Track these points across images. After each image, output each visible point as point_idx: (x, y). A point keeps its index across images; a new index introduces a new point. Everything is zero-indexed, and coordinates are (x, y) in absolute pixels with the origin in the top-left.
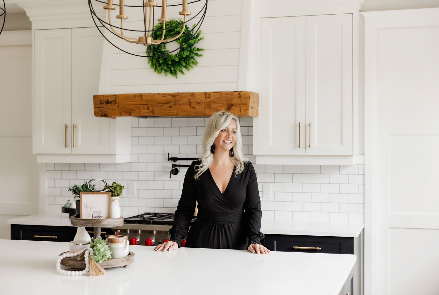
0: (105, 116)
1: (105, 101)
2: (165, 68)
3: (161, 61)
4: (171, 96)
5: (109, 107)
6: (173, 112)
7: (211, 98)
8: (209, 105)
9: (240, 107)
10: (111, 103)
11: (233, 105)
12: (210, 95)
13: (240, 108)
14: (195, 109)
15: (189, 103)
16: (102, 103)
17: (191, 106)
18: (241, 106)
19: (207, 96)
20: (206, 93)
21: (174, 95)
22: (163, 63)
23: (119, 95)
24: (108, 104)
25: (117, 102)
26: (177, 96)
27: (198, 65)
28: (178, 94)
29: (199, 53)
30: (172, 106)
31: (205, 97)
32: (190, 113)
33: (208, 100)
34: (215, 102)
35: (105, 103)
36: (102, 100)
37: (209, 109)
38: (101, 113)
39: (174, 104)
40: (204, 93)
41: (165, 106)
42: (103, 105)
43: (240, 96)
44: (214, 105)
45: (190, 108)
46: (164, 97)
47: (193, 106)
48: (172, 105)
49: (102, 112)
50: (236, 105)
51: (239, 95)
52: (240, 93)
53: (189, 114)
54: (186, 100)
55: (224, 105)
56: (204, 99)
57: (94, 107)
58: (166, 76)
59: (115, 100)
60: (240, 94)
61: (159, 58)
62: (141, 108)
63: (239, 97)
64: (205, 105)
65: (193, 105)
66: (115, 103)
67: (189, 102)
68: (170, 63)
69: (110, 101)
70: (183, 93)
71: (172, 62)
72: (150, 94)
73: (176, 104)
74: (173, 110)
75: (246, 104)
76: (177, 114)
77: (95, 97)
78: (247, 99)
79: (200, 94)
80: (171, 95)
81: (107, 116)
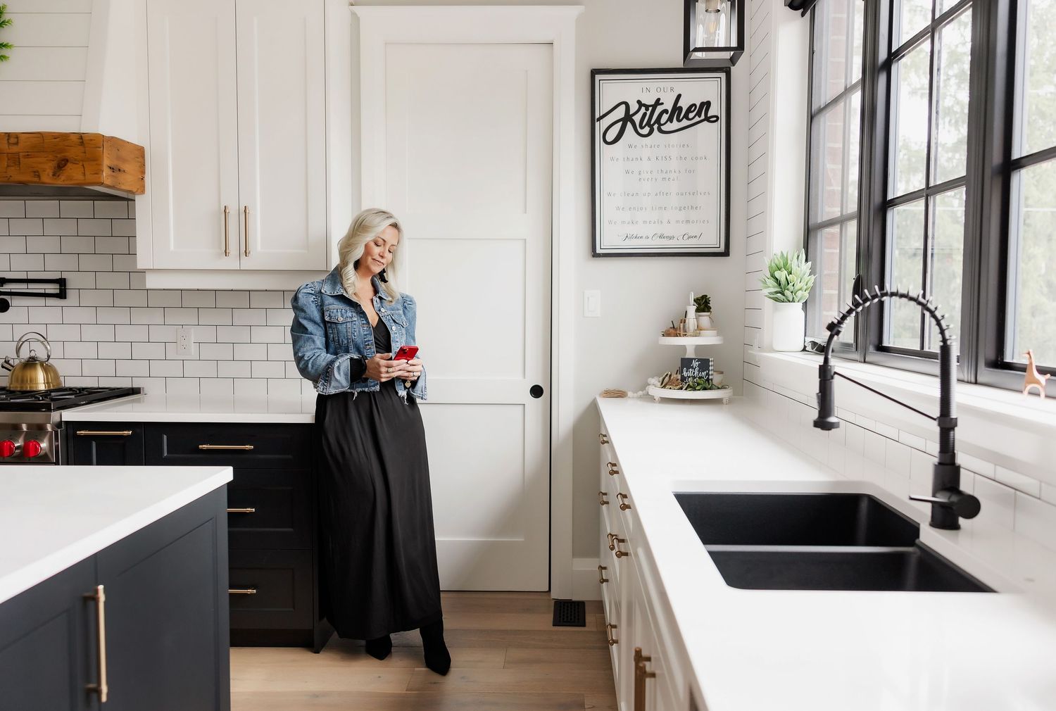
7: (20, 145)
8: (17, 160)
9: (83, 165)
11: (67, 161)
12: (17, 138)
13: (84, 168)
18: (86, 164)
19: (13, 140)
20: (8, 135)
29: (2, 52)
31: (6, 142)
33: (15, 149)
34: (29, 153)
37: (18, 168)
40: (6, 133)
43: (82, 143)
44: (27, 159)
50: (76, 160)
51: (81, 141)
52: (82, 136)
55: (49, 160)
60: (81, 138)
63: (79, 145)
64: (9, 159)
75: (96, 160)
78: (97, 149)
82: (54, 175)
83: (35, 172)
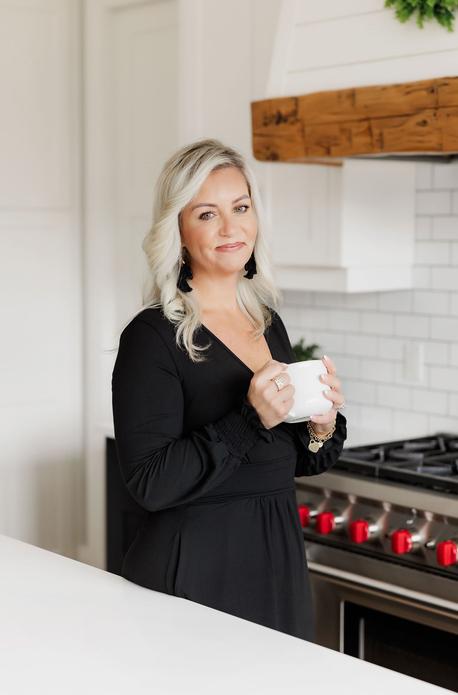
0: (274, 157)
1: (274, 116)
4: (426, 89)
5: (282, 133)
6: (431, 141)
10: (285, 120)
16: (267, 121)
23: (304, 97)
24: (280, 126)
25: (298, 117)
26: (441, 90)
28: (446, 82)
30: (429, 120)
35: (274, 122)
36: (268, 115)
38: (265, 151)
39: (433, 114)
41: (412, 123)
42: (269, 127)
46: (409, 93)
48: (428, 116)
49: (268, 149)
57: (255, 135)
58: (422, 26)
59: (295, 113)
62: (355, 130)
66: (294, 121)
69: (284, 116)
73: (438, 115)
74: (429, 133)
76: (441, 145)
77: (255, 106)
80: (426, 86)
81: (278, 160)
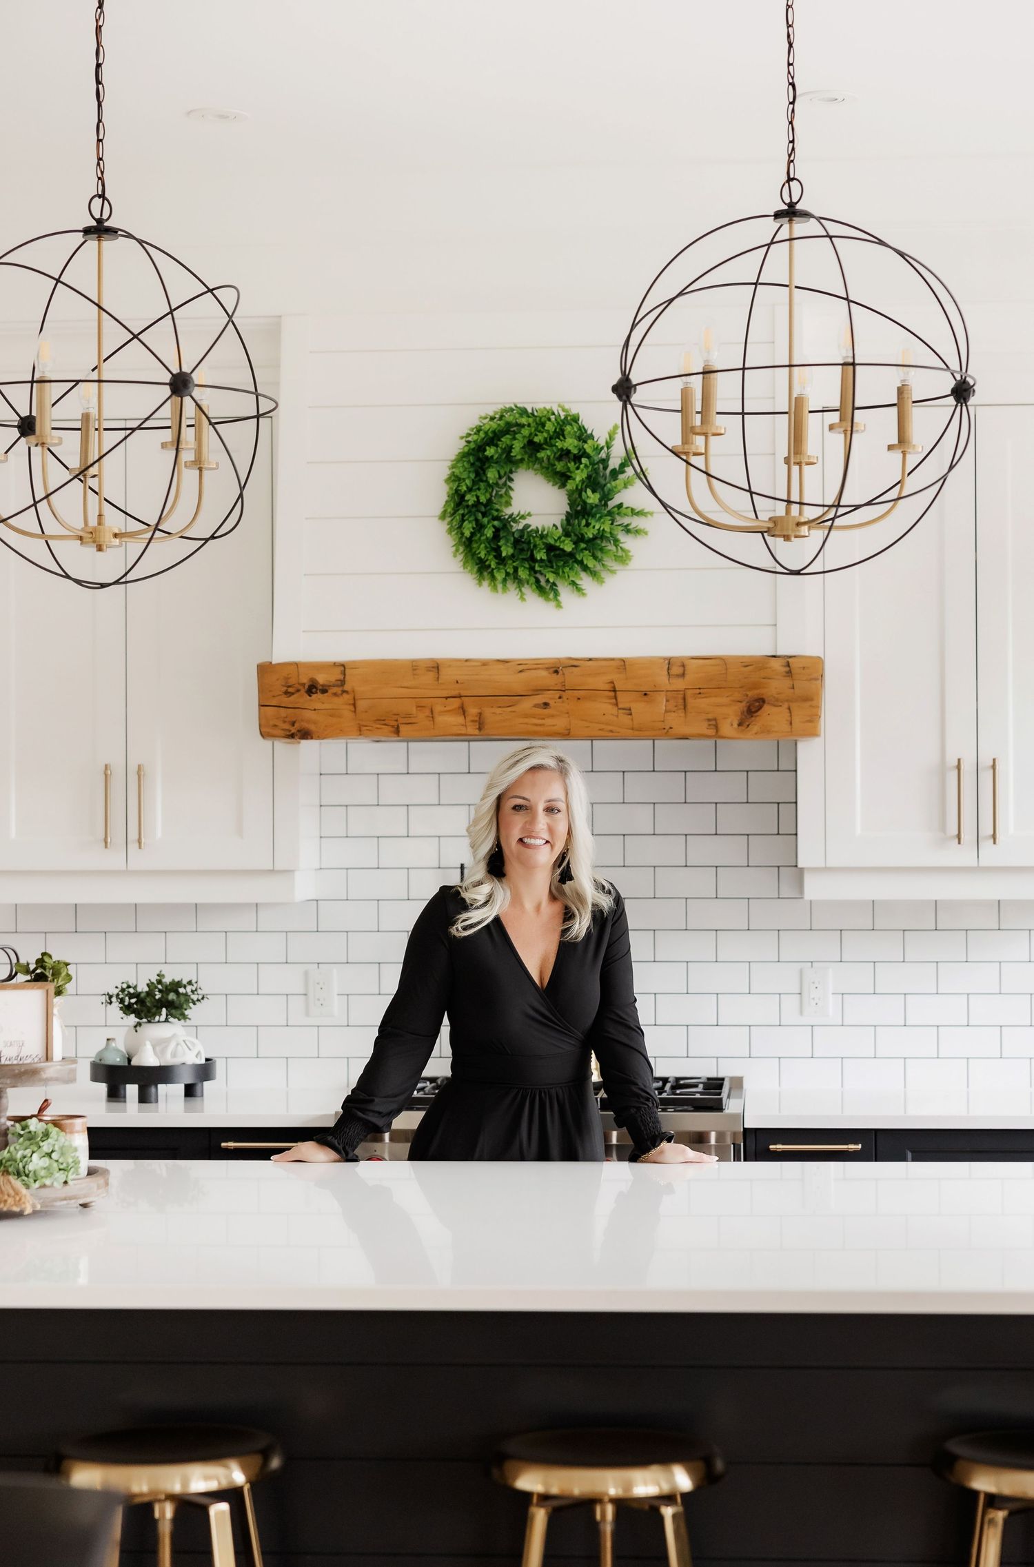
0: (305, 735)
1: (303, 685)
2: (523, 574)
3: (506, 551)
4: (548, 669)
5: (318, 706)
6: (554, 726)
7: (687, 677)
8: (681, 701)
9: (789, 709)
10: (324, 691)
11: (765, 702)
12: (683, 666)
13: (790, 713)
14: (631, 714)
15: (612, 694)
16: (290, 690)
17: (617, 704)
18: (794, 706)
19: (676, 670)
20: (670, 662)
21: (556, 668)
22: (513, 556)
23: (356, 665)
24: (314, 696)
25: (346, 687)
26: (567, 671)
27: (633, 564)
28: (573, 664)
29: (635, 522)
30: (551, 703)
31: (667, 673)
32: (610, 728)
33: (679, 684)
34: (701, 691)
35: (303, 691)
36: (292, 682)
37: (683, 715)
38: (287, 726)
39: (558, 696)
40: (665, 659)
41: (527, 705)
42: (295, 696)
43: (789, 673)
44: (698, 700)
45: (614, 710)
46: (521, 671)
47: (626, 706)
48: (551, 699)
49: (293, 724)
50: (777, 700)
51: (787, 669)
52: (788, 662)
53: (611, 731)
54: (601, 683)
55: (734, 701)
56: (662, 679)
57: (261, 706)
58: (522, 598)
59: (342, 682)
60: (788, 665)
61: (496, 536)
62: (438, 708)
63: (785, 676)
64: (667, 701)
65: (624, 700)
66: (340, 692)
67: (610, 691)
68: (541, 555)
69: (322, 686)
70: (590, 660)
71: (548, 554)
72: (467, 661)
73: (565, 698)
74: (553, 716)
75: (812, 700)
76: (570, 729)
77: (265, 670)
78: (814, 682)
79: (650, 662)
80: (547, 666)
81: (312, 738)
82: (740, 725)
83: (709, 720)
